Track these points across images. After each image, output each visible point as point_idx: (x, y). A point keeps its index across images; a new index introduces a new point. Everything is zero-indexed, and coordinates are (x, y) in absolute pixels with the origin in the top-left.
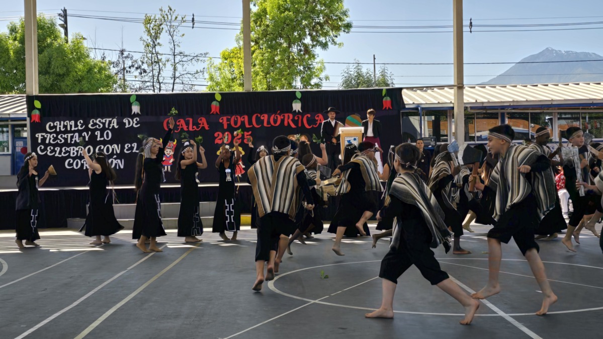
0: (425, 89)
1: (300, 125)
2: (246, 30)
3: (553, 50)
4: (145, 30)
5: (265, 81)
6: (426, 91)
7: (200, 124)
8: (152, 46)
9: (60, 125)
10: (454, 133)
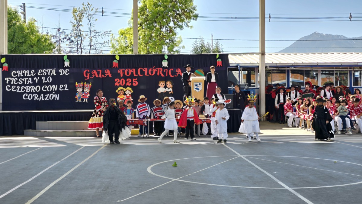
0: (242, 55)
1: (167, 75)
2: (135, 18)
3: (318, 33)
4: (73, 16)
5: (145, 48)
6: (242, 56)
7: (106, 74)
8: (77, 26)
9: (20, 73)
10: (259, 82)
